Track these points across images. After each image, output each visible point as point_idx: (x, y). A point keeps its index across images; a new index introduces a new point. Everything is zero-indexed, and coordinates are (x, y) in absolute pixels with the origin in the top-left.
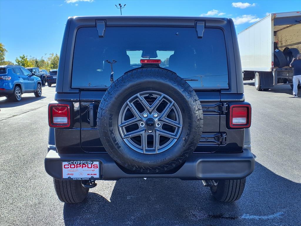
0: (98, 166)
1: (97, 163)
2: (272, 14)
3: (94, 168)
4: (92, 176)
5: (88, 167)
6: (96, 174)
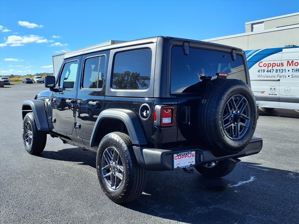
0: (195, 155)
1: (194, 153)
2: (111, 41)
3: (192, 156)
4: (191, 163)
5: (189, 157)
6: (193, 162)
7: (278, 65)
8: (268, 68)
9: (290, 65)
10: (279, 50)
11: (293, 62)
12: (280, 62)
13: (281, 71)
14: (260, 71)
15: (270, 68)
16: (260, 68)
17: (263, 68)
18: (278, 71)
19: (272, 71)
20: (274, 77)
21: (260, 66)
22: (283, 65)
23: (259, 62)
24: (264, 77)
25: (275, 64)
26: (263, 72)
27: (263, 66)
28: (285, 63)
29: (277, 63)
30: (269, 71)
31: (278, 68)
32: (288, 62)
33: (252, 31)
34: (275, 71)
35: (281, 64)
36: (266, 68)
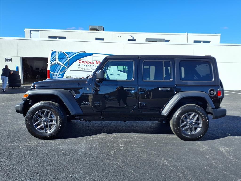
7: (91, 63)
8: (85, 64)
9: (98, 63)
10: (91, 54)
11: (99, 62)
12: (92, 61)
13: (93, 66)
14: (80, 66)
15: (86, 64)
16: (80, 64)
17: (82, 64)
18: (91, 66)
19: (87, 66)
20: (89, 69)
21: (80, 62)
22: (94, 63)
23: (79, 60)
24: (83, 69)
25: (89, 62)
26: (82, 66)
27: (82, 63)
28: (95, 62)
29: (90, 62)
30: (86, 66)
31: (91, 64)
32: (97, 61)
33: (31, 37)
34: (89, 66)
35: (93, 62)
36: (84, 64)
